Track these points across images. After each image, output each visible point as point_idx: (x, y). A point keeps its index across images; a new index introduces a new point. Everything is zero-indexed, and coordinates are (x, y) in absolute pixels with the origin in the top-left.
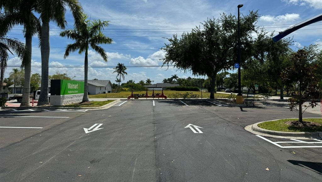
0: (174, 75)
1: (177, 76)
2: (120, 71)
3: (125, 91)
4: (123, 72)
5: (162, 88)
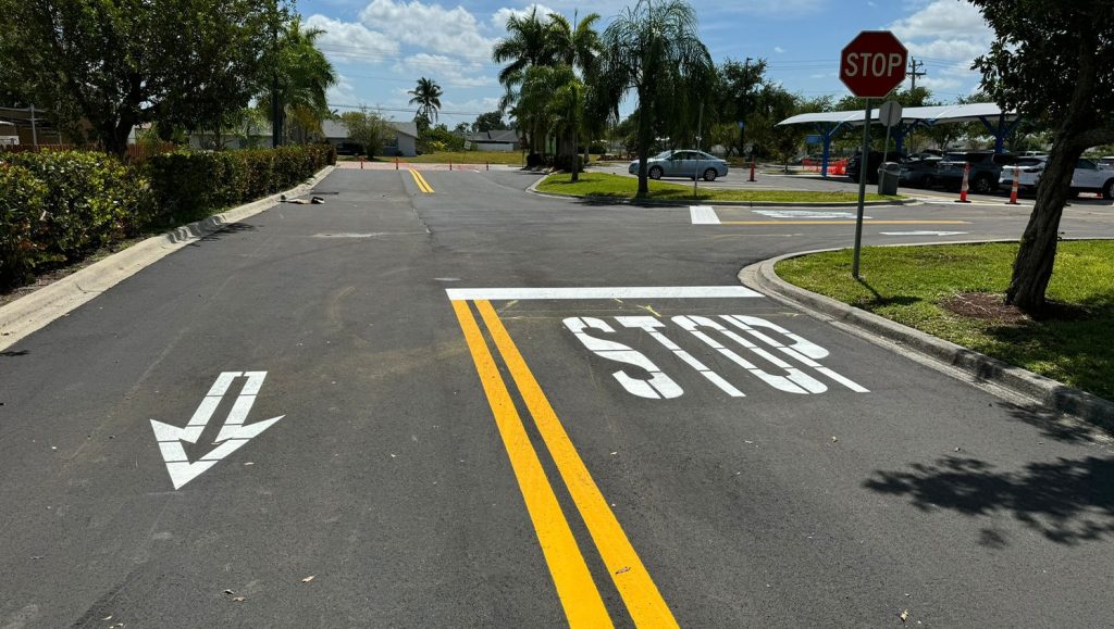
2: (427, 99)
3: (438, 149)
4: (433, 101)
5: (511, 145)
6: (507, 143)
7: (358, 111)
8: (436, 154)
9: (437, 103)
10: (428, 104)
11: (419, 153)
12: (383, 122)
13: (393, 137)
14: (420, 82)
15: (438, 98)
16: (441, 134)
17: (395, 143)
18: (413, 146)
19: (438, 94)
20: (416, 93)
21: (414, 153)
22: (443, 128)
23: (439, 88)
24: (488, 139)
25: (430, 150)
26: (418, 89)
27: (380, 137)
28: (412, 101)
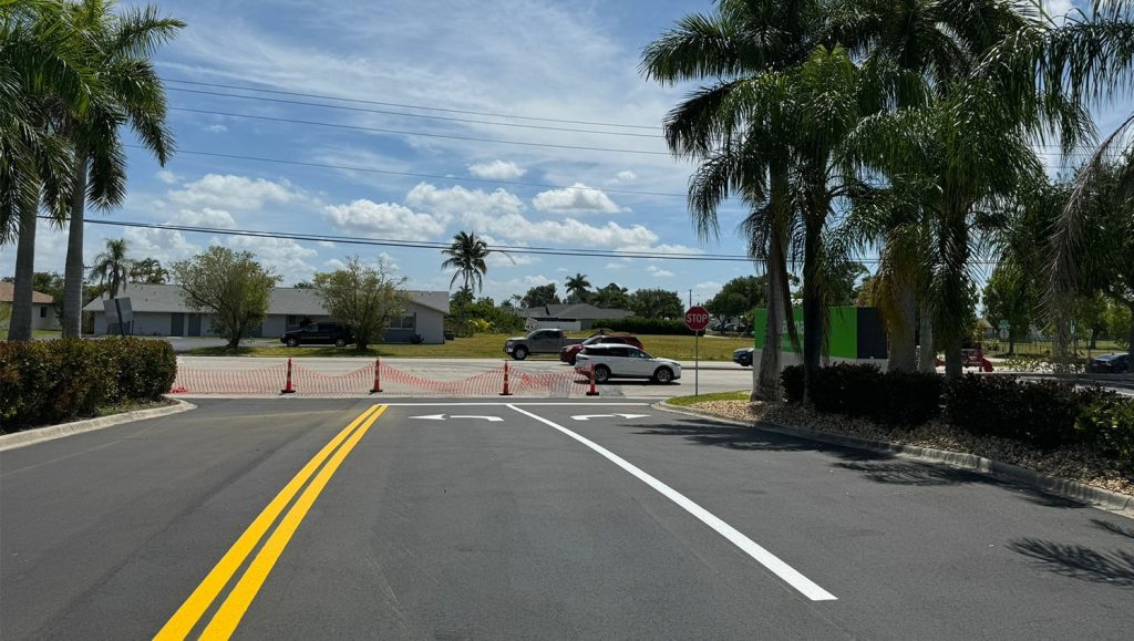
0: (575, 277)
1: (584, 280)
2: (468, 261)
3: (480, 329)
4: (475, 263)
5: (578, 324)
6: (574, 320)
7: (344, 267)
8: (478, 339)
9: (482, 265)
10: (469, 267)
11: (449, 337)
12: (388, 288)
13: (404, 312)
14: (458, 238)
15: (485, 259)
16: (485, 310)
17: (411, 322)
18: (439, 327)
19: (483, 255)
20: (452, 253)
21: (442, 338)
22: (489, 302)
23: (484, 245)
24: (546, 316)
25: (469, 332)
26: (455, 247)
27: (381, 312)
28: (446, 264)
